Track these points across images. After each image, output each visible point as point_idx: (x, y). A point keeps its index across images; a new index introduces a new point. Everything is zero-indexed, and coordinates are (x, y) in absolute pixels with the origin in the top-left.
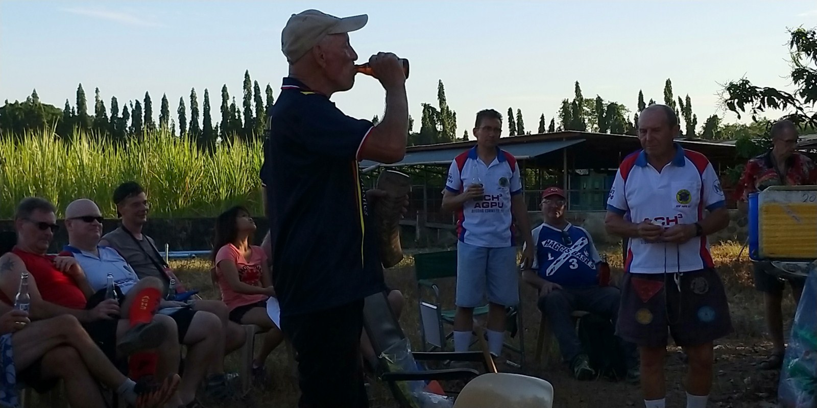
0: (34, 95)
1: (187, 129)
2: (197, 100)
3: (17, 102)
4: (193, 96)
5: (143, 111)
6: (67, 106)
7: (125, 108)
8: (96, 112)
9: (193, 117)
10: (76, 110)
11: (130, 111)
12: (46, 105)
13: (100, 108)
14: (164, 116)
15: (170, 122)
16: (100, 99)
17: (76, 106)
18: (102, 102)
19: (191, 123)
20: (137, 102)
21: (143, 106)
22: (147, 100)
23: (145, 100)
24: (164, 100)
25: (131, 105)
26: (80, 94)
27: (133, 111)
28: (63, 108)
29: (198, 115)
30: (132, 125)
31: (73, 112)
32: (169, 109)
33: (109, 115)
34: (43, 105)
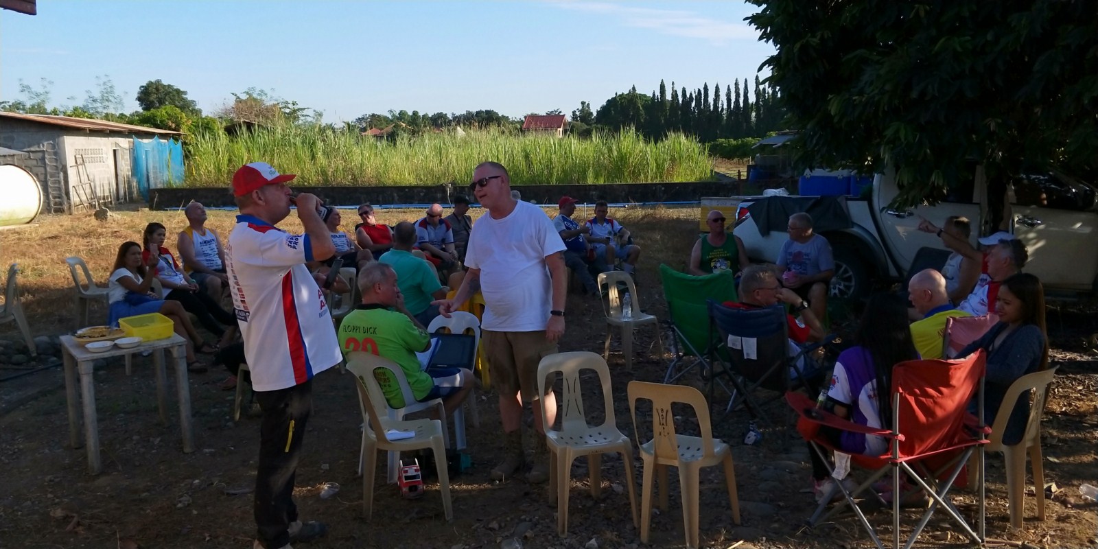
0: (634, 88)
1: (732, 107)
2: (739, 86)
3: (623, 94)
4: (737, 84)
5: (703, 95)
6: (654, 95)
7: (691, 94)
8: (672, 98)
9: (736, 99)
10: (659, 97)
11: (694, 96)
12: (642, 95)
13: (675, 95)
14: (716, 98)
15: (720, 102)
16: (675, 89)
17: (659, 95)
18: (676, 91)
19: (734, 103)
20: (699, 90)
21: (703, 92)
22: (706, 89)
23: (704, 88)
24: (717, 88)
25: (695, 92)
26: (662, 87)
27: (696, 96)
28: (652, 96)
29: (739, 97)
30: (695, 106)
31: (658, 99)
32: (720, 93)
33: (680, 99)
34: (640, 94)
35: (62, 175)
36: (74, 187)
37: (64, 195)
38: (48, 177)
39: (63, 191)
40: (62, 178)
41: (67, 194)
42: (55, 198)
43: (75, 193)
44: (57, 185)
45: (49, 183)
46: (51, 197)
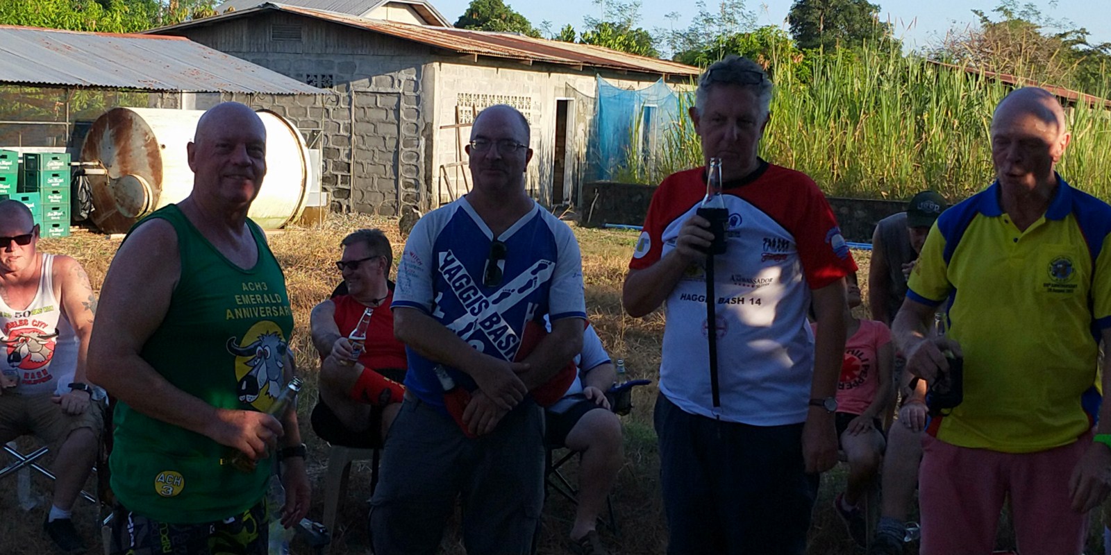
35: (423, 142)
36: (442, 166)
37: (422, 182)
38: (401, 146)
39: (422, 173)
40: (423, 149)
41: (428, 180)
42: (407, 185)
43: (443, 179)
44: (413, 162)
45: (401, 157)
46: (401, 183)
